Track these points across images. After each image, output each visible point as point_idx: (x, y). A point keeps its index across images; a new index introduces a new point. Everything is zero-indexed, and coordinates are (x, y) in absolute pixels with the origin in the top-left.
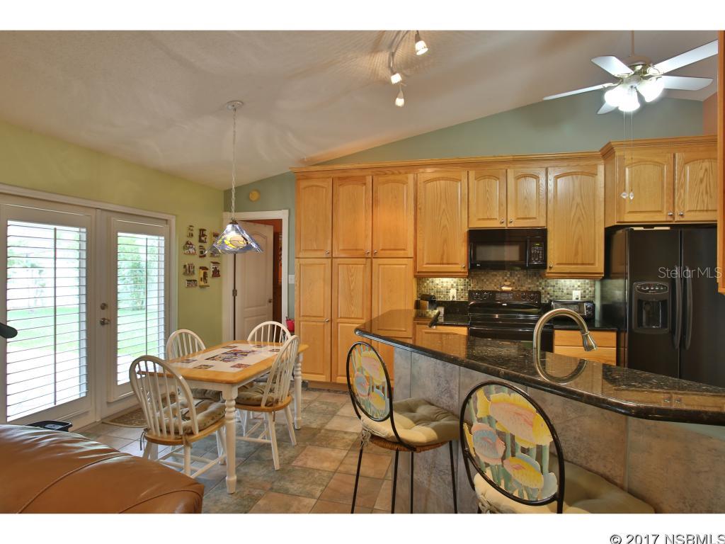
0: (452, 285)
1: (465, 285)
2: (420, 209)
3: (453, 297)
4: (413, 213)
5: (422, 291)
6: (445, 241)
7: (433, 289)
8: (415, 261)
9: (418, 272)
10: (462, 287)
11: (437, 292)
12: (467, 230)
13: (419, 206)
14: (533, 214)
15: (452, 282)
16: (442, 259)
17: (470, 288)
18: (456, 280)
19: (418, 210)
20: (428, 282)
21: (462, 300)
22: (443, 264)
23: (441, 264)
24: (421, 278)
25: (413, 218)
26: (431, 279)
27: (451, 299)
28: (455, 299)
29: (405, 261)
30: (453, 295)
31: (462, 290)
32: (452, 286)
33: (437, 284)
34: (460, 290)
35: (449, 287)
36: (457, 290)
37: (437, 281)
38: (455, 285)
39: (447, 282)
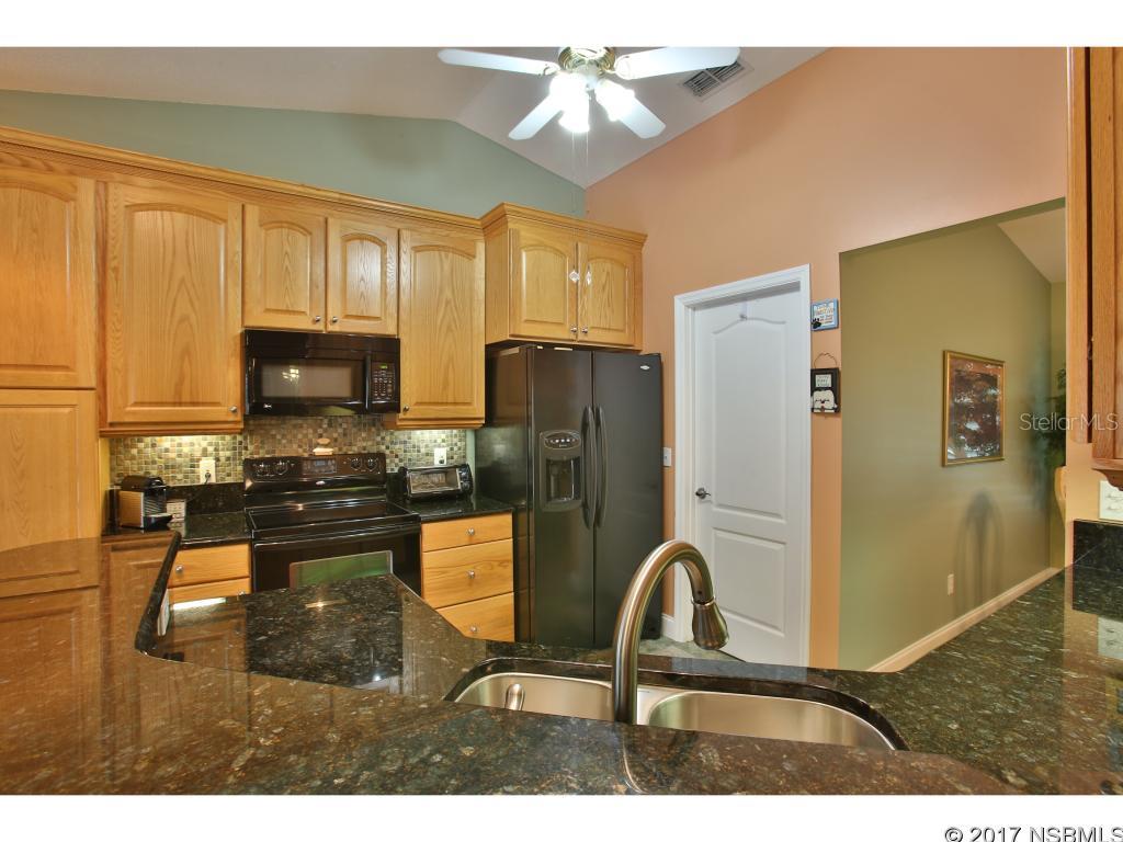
0: (205, 450)
1: (234, 449)
2: (116, 269)
3: (208, 476)
4: (93, 278)
5: (126, 469)
6: (186, 352)
7: (154, 462)
8: (102, 398)
9: (112, 425)
10: (228, 453)
11: (167, 467)
12: (239, 330)
13: (112, 264)
14: (375, 311)
15: (204, 444)
16: (178, 392)
17: (246, 455)
18: (210, 438)
19: (111, 275)
20: (141, 445)
21: (229, 480)
22: (180, 404)
23: (174, 404)
24: (118, 437)
25: (93, 288)
26: (148, 440)
27: (203, 481)
28: (213, 480)
29: (72, 396)
30: (207, 471)
31: (228, 459)
32: (205, 453)
33: (167, 450)
34: (223, 459)
35: (198, 454)
36: (217, 460)
37: (166, 442)
38: (211, 449)
39: (192, 444)
